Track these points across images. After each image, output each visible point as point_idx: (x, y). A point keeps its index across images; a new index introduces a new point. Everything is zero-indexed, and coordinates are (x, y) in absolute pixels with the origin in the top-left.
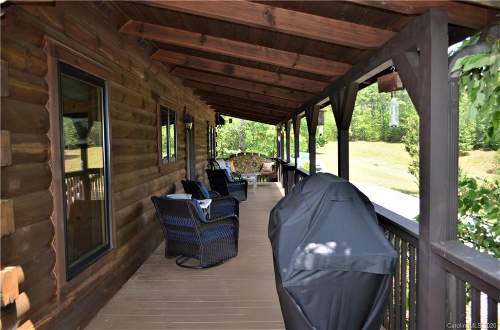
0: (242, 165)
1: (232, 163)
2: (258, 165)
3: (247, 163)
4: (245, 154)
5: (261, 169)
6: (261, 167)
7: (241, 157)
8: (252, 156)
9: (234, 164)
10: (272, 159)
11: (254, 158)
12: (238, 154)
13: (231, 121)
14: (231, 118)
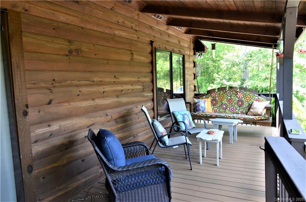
0: (222, 104)
1: (209, 100)
2: (246, 104)
3: (230, 101)
4: (227, 89)
5: (249, 109)
6: (250, 107)
7: (222, 92)
8: (237, 92)
9: (212, 102)
10: (267, 95)
11: (240, 95)
12: (218, 88)
13: (213, 47)
14: (213, 43)
